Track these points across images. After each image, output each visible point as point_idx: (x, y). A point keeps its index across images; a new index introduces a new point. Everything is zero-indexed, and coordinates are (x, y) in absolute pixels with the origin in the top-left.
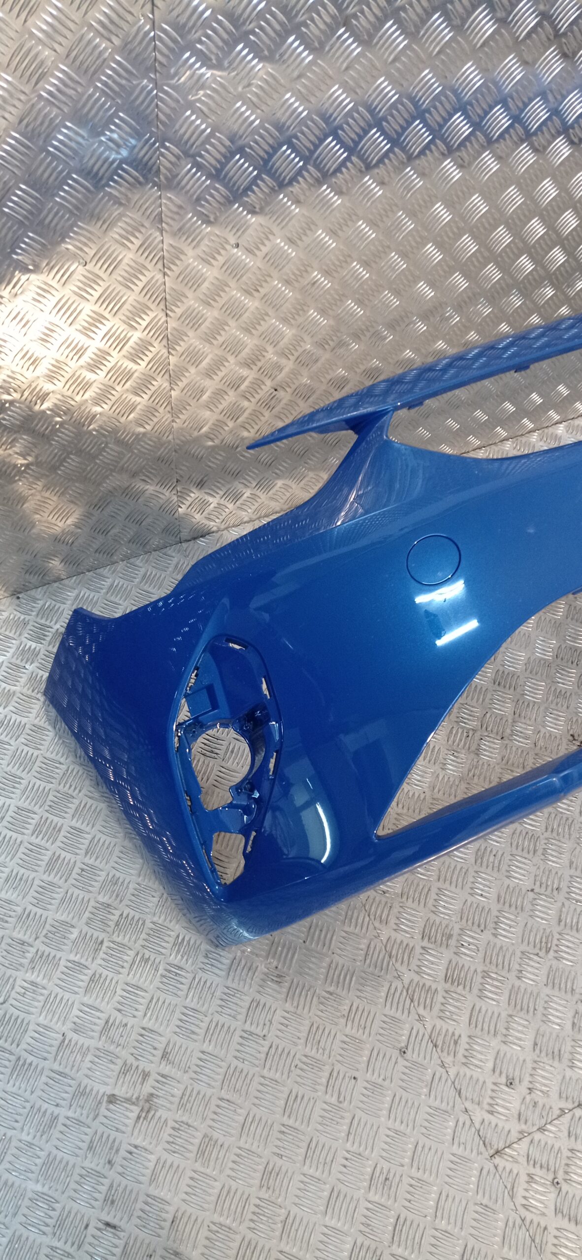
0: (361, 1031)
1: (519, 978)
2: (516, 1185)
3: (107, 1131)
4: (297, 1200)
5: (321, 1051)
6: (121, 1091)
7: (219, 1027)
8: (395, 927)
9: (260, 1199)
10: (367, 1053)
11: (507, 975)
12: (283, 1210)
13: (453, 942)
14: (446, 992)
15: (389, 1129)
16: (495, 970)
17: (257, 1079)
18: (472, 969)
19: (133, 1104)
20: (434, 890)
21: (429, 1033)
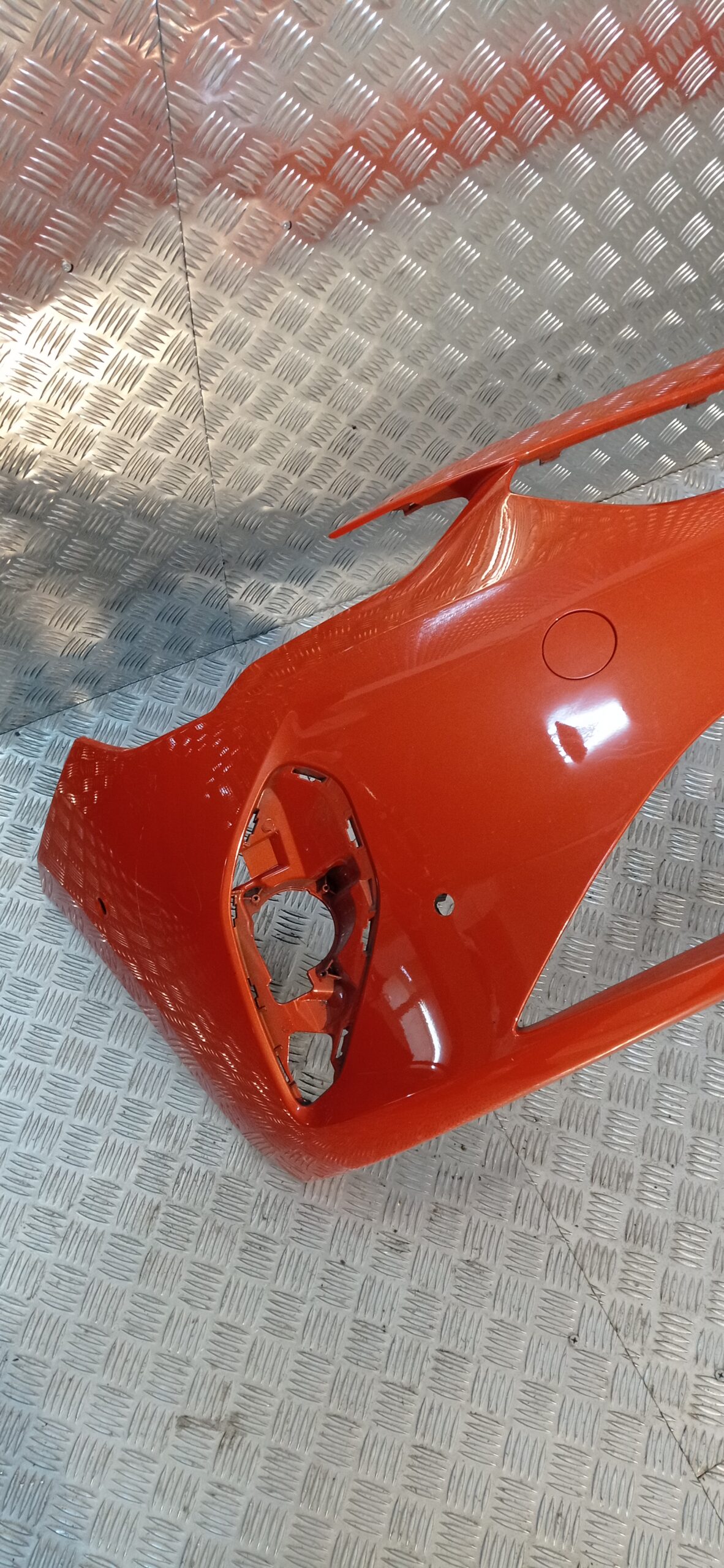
0: (514, 1314)
3: (180, 1467)
5: (461, 1344)
6: (196, 1411)
7: (322, 1318)
8: (554, 1167)
9: (389, 1550)
10: (524, 1343)
11: (710, 1227)
13: (633, 1184)
14: (628, 1253)
15: (558, 1445)
16: (693, 1220)
17: (376, 1387)
18: (662, 1221)
19: (213, 1427)
20: (604, 1113)
21: (607, 1311)
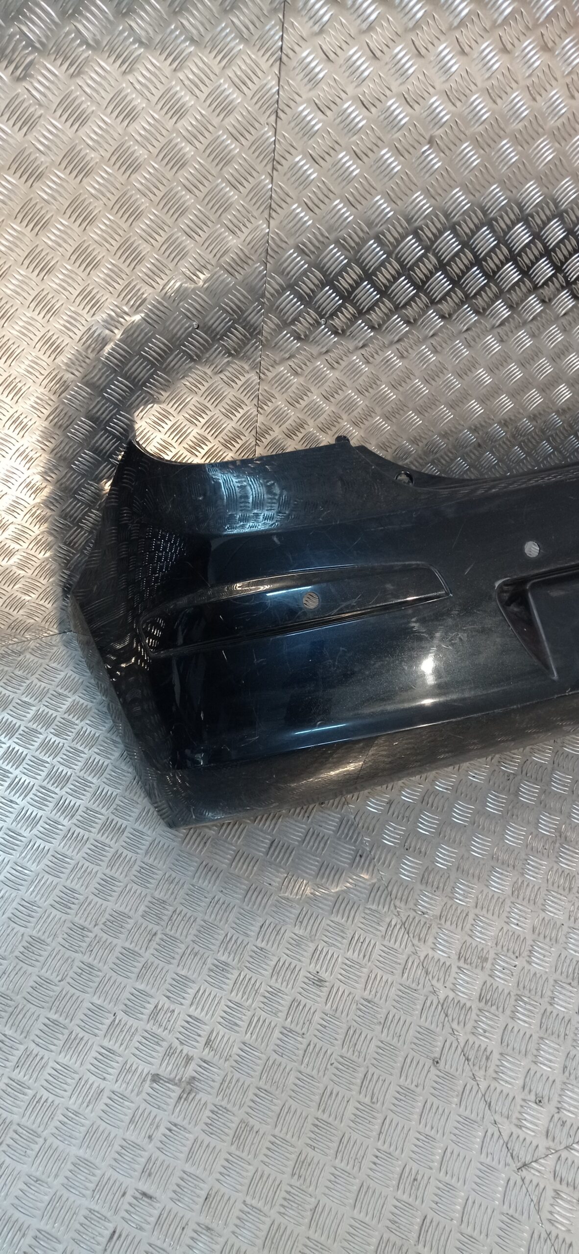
0: (396, 1039)
1: (551, 1004)
2: (542, 1199)
3: (149, 1108)
4: (327, 1191)
5: (356, 1053)
6: (165, 1071)
7: (261, 1022)
8: (433, 946)
9: (291, 1186)
10: (401, 1059)
11: (540, 1001)
12: (313, 1199)
13: (488, 966)
14: (480, 1010)
15: (419, 1133)
16: (529, 995)
17: (293, 1074)
18: (506, 992)
19: (176, 1084)
20: (471, 916)
21: (462, 1046)
